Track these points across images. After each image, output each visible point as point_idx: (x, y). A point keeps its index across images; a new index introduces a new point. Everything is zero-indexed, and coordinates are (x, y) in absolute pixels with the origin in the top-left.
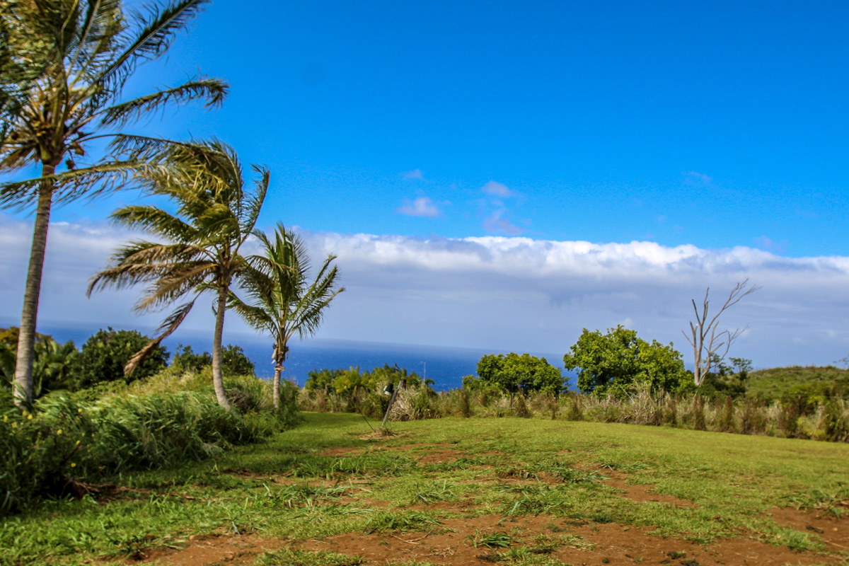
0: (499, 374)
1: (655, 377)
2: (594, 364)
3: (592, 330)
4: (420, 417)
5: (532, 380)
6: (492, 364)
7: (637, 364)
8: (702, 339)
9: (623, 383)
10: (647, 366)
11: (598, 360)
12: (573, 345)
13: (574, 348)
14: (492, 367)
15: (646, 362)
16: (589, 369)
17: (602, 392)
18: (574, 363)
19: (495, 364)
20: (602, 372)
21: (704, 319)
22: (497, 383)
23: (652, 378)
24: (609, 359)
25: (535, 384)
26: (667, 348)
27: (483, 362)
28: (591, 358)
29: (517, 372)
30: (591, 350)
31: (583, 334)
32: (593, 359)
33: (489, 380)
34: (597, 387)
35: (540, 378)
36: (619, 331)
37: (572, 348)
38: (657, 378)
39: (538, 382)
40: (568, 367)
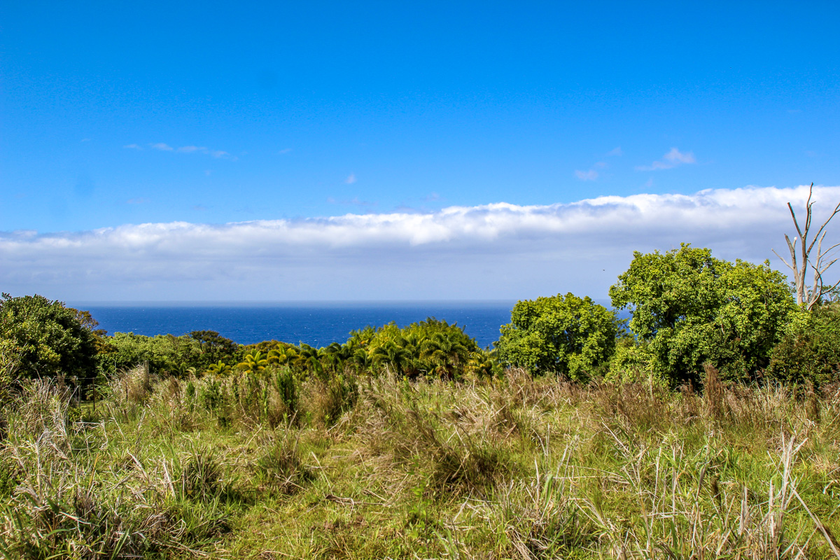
0: (537, 322)
1: (752, 309)
2: (654, 296)
3: (646, 253)
5: (577, 326)
6: (528, 312)
7: (720, 292)
8: (806, 257)
9: (699, 322)
10: (737, 293)
11: (659, 290)
12: (622, 274)
13: (625, 279)
14: (529, 315)
15: (735, 287)
16: (648, 303)
17: (670, 337)
18: (625, 298)
19: (532, 311)
20: (667, 307)
21: (807, 229)
22: (537, 332)
23: (747, 311)
24: (677, 286)
25: (581, 330)
26: (761, 268)
27: (518, 310)
28: (648, 289)
29: (559, 320)
30: (648, 275)
31: (634, 259)
32: (652, 290)
33: (527, 329)
34: (661, 331)
35: (587, 322)
36: (685, 252)
37: (620, 278)
38: (756, 310)
39: (586, 327)
40: (616, 304)
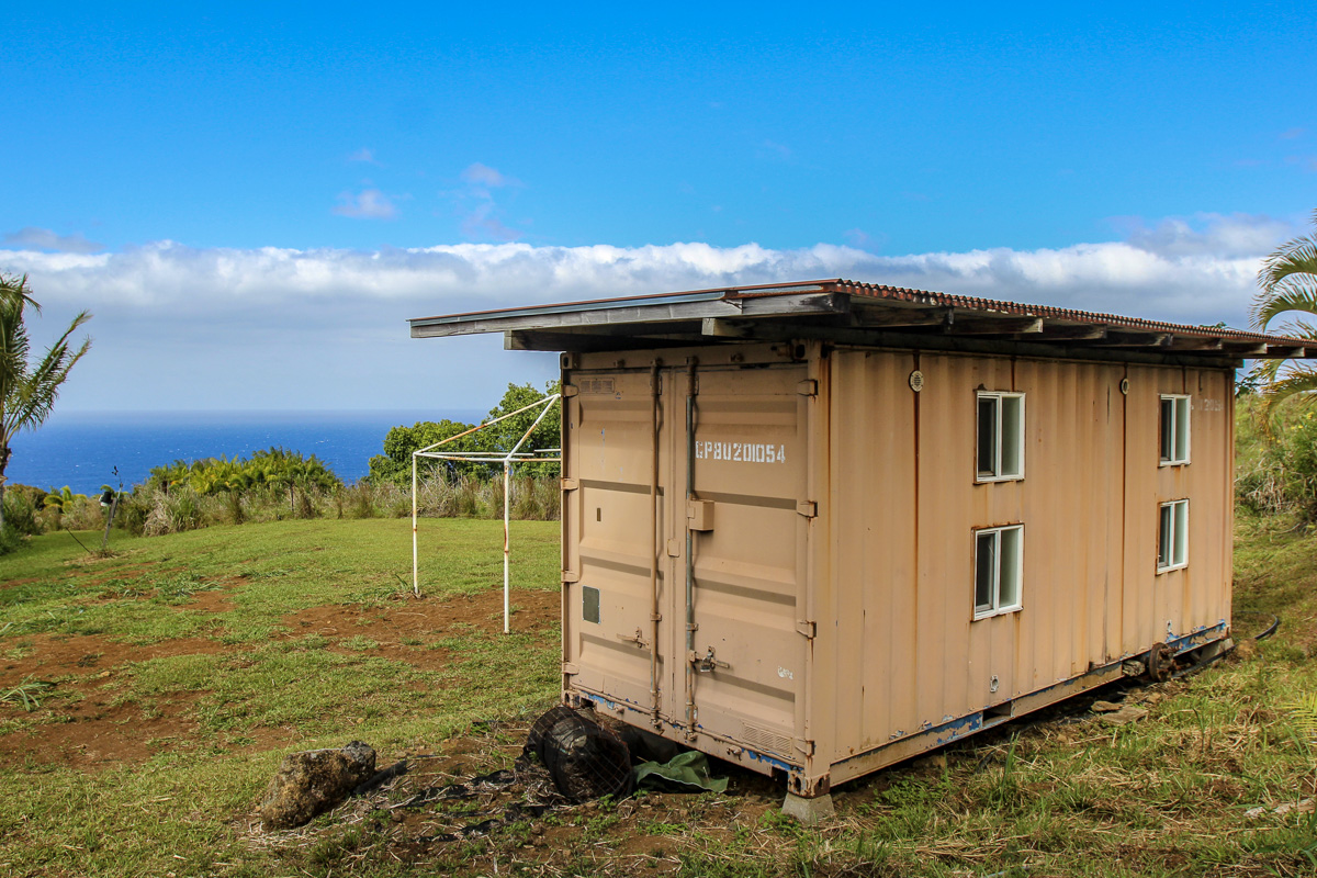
3: (521, 385)
4: (181, 529)
19: (409, 439)
31: (509, 392)
